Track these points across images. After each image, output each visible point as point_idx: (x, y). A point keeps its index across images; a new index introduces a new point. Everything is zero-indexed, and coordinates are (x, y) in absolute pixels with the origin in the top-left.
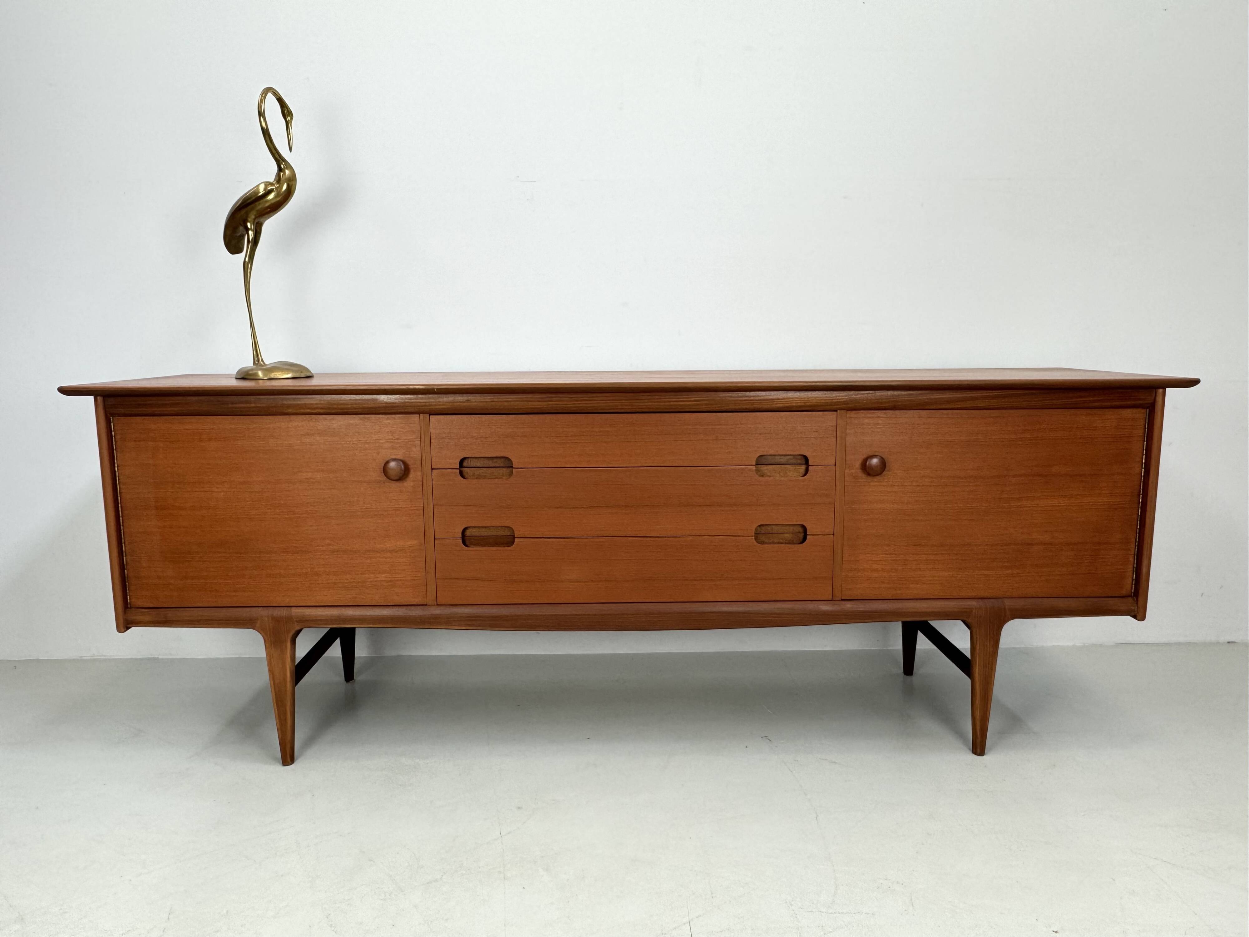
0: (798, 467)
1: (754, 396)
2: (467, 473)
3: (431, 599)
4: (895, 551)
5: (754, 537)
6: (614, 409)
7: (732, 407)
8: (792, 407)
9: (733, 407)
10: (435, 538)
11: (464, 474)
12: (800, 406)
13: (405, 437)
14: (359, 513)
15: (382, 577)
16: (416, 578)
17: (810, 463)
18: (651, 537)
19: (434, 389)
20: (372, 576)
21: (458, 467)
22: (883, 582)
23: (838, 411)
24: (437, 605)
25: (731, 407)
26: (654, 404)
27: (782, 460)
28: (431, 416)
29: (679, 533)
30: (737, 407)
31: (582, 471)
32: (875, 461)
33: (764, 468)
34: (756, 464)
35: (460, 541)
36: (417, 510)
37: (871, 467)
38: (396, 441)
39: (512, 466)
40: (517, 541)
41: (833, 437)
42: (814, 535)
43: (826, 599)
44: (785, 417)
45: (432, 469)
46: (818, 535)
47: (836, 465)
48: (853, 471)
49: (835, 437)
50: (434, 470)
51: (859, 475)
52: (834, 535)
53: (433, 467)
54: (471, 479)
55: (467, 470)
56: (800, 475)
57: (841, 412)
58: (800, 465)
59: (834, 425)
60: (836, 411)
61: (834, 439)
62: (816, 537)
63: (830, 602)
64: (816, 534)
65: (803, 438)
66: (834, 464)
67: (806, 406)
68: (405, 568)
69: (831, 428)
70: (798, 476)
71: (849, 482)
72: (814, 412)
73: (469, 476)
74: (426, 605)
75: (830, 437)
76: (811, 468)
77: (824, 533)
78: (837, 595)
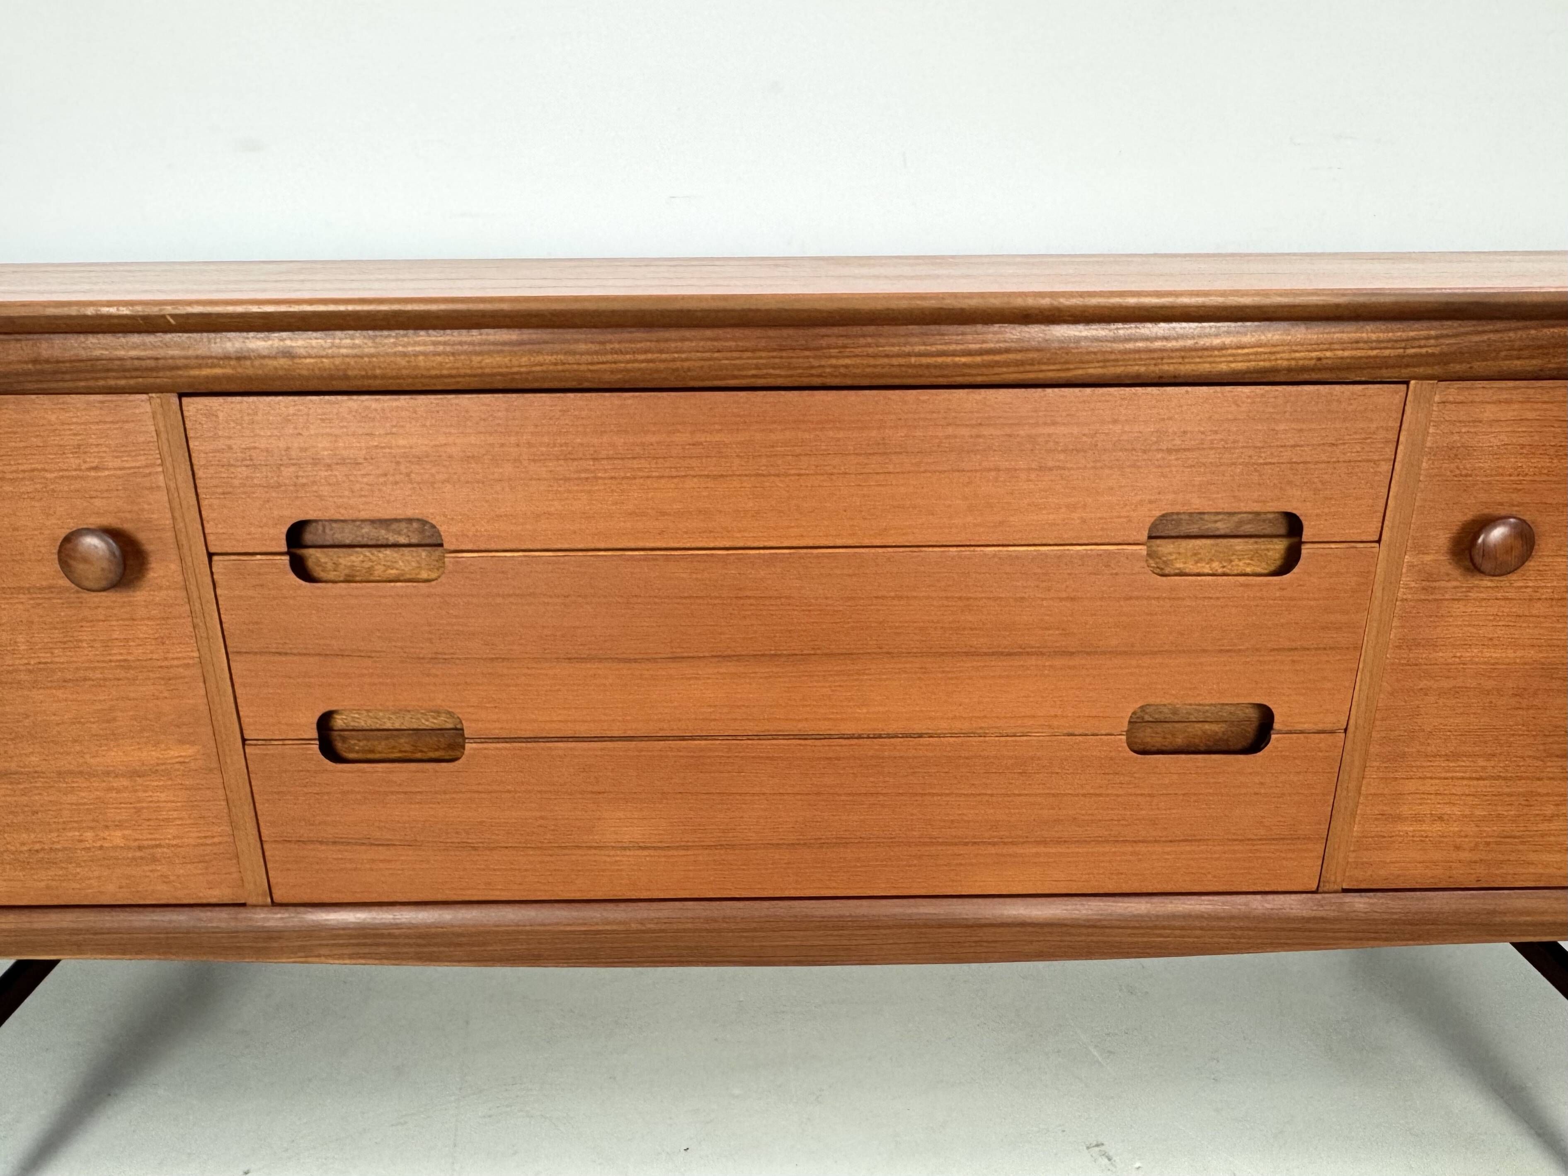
0: (1263, 544)
1: (1166, 338)
2: (318, 563)
3: (254, 892)
4: (1507, 771)
5: (1124, 738)
6: (735, 377)
7: (1094, 371)
8: (1275, 370)
9: (1100, 371)
10: (244, 740)
11: (311, 563)
12: (1304, 369)
13: (118, 463)
14: (23, 676)
15: (117, 837)
16: (209, 841)
17: (1307, 535)
18: (842, 737)
19: (164, 316)
20: (89, 835)
21: (284, 549)
22: (1458, 848)
23: (1413, 382)
24: (274, 904)
25: (1091, 371)
26: (858, 361)
27: (1219, 525)
28: (185, 400)
29: (918, 728)
30: (1113, 371)
31: (645, 559)
32: (1498, 533)
33: (1166, 548)
34: (1150, 537)
35: (315, 747)
36: (187, 666)
37: (1487, 552)
38: (93, 474)
39: (441, 545)
40: (471, 749)
41: (1383, 460)
42: (1290, 732)
43: (1300, 889)
44: (1249, 400)
45: (210, 555)
46: (1302, 732)
47: (1379, 541)
48: (1428, 558)
49: (1390, 460)
50: (215, 558)
51: (1443, 570)
52: (1346, 730)
53: (212, 550)
54: (325, 579)
55: (314, 557)
56: (1272, 568)
57: (1419, 386)
58: (1269, 540)
59: (1392, 428)
60: (1407, 383)
61: (1386, 467)
62: (1300, 735)
63: (1310, 895)
64: (1299, 727)
65: (1295, 463)
66: (1376, 539)
67: (1320, 370)
68: (175, 814)
69: (1382, 434)
70: (1266, 571)
71: (1411, 588)
72: (1337, 387)
73: (318, 572)
74: (243, 905)
75: (1375, 462)
76: (1305, 550)
77: (1320, 727)
78: (1333, 879)
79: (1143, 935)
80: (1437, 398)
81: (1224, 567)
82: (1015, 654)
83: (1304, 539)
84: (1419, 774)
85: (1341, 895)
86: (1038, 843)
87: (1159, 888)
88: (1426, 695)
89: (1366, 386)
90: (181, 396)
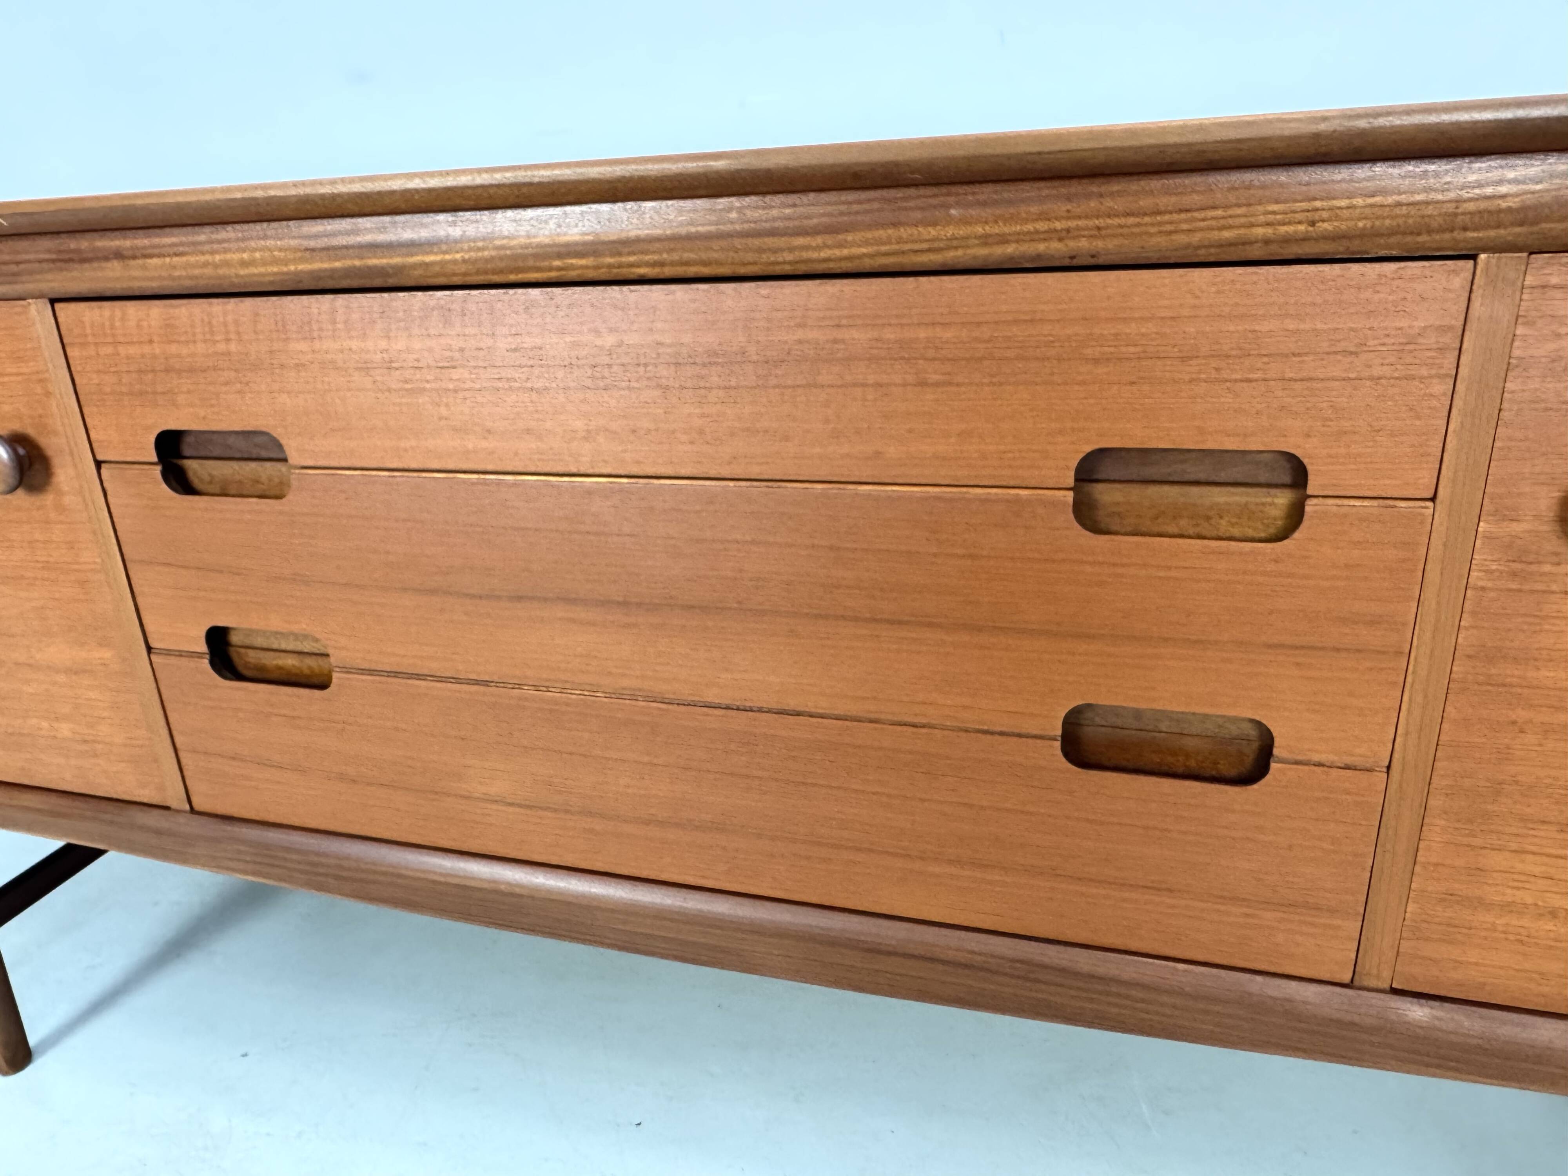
3: (175, 797)
5: (1057, 743)
10: (149, 649)
13: (15, 369)
15: (65, 729)
16: (134, 743)
17: (1313, 486)
20: (45, 724)
21: (155, 459)
23: (1483, 256)
24: (193, 812)
28: (58, 306)
34: (1078, 483)
35: (207, 661)
36: (94, 571)
39: (285, 460)
40: (339, 678)
41: (1439, 376)
42: (1297, 763)
43: (1326, 977)
44: (1213, 289)
45: (98, 464)
46: (1320, 765)
47: (1433, 499)
48: (1517, 528)
49: (1447, 375)
50: (103, 465)
51: (1548, 547)
52: (1389, 767)
53: (100, 458)
54: (205, 491)
55: (194, 468)
56: (1272, 531)
57: (1494, 261)
58: (1264, 490)
59: (1451, 328)
60: (1474, 257)
61: (1442, 388)
62: (1316, 768)
63: (1338, 989)
64: (1316, 758)
65: (1290, 380)
66: (1430, 495)
67: (1316, 240)
68: (105, 714)
69: (1431, 340)
70: (1263, 535)
71: (1492, 572)
72: (1355, 267)
73: (197, 483)
74: (167, 808)
75: (1422, 379)
76: (1310, 507)
77: (1349, 760)
78: (1374, 972)
79: (1091, 1000)
80: (1529, 280)
81: (1197, 525)
82: (907, 623)
83: (1310, 491)
84: (1514, 846)
85: (1388, 997)
86: (950, 862)
87: (1118, 943)
88: (1522, 731)
89: (1403, 264)
90: (53, 301)
